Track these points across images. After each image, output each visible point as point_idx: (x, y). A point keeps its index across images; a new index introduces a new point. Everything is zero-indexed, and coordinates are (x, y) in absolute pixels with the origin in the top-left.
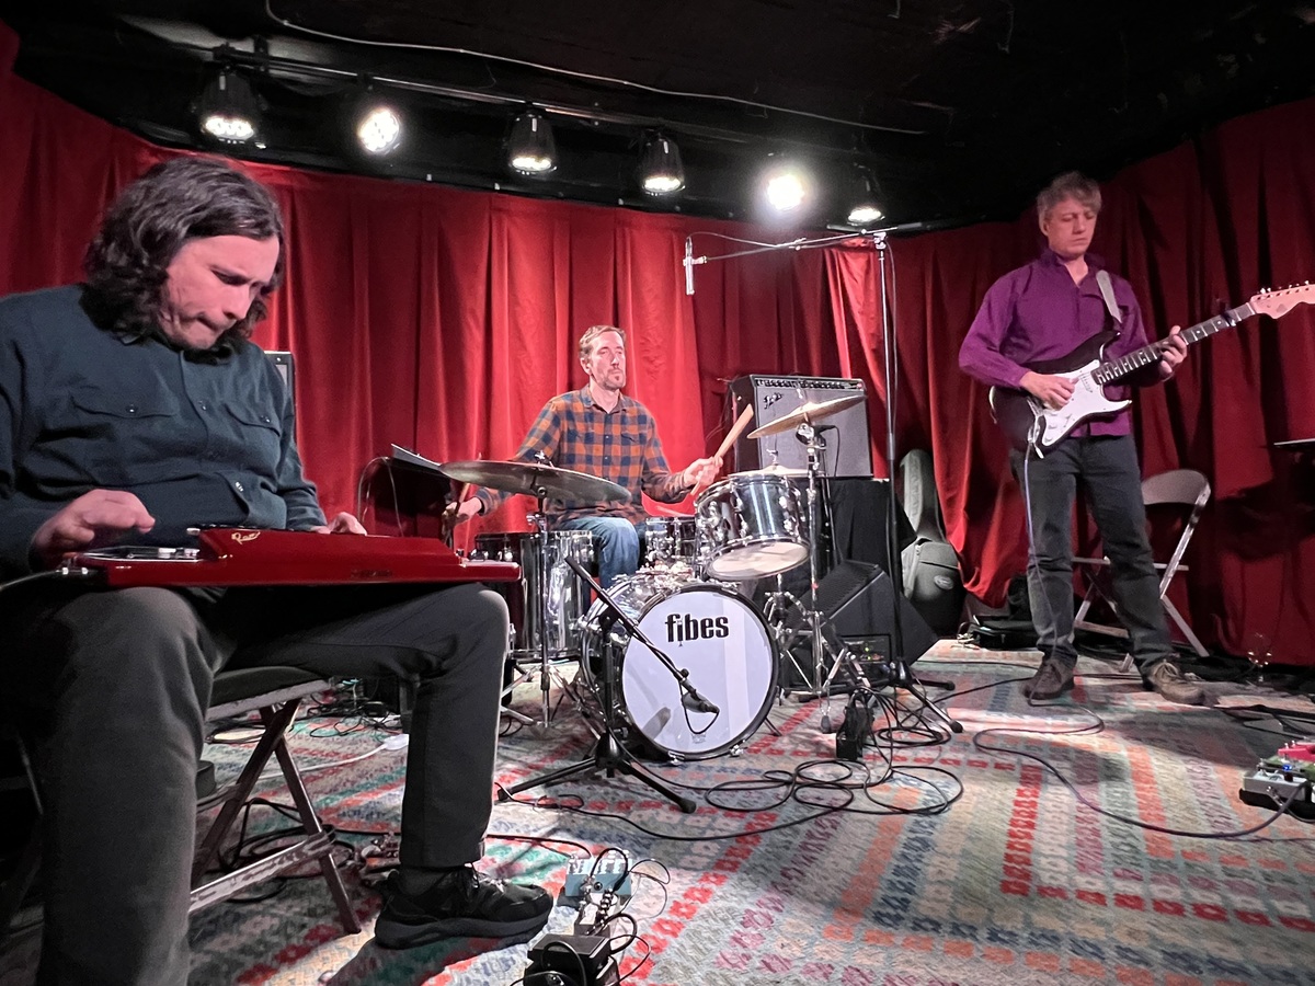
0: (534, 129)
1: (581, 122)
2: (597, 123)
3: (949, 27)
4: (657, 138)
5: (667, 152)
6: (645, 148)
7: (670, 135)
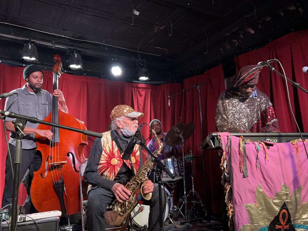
0: (30, 48)
1: (49, 46)
2: (53, 47)
3: (156, 28)
4: (74, 53)
5: (76, 57)
6: (70, 55)
7: (78, 52)
